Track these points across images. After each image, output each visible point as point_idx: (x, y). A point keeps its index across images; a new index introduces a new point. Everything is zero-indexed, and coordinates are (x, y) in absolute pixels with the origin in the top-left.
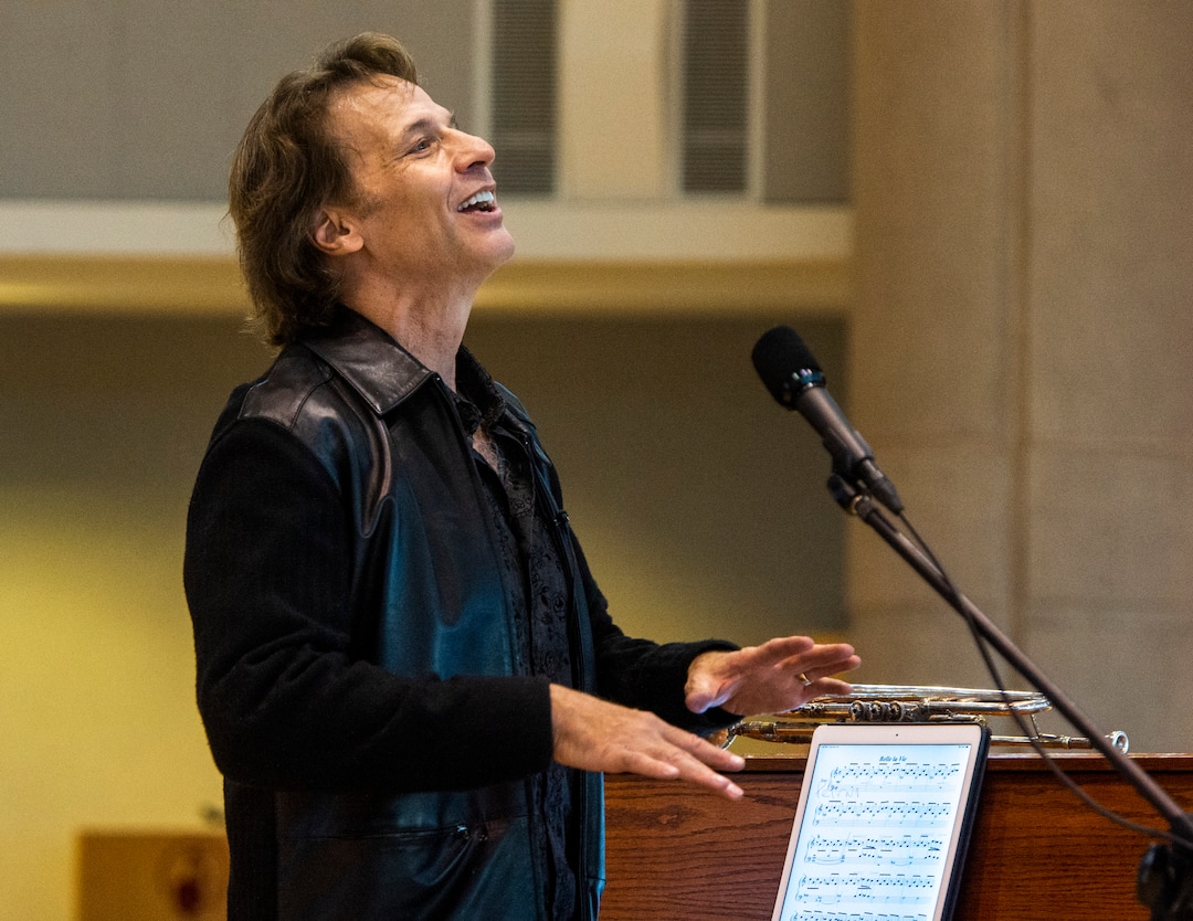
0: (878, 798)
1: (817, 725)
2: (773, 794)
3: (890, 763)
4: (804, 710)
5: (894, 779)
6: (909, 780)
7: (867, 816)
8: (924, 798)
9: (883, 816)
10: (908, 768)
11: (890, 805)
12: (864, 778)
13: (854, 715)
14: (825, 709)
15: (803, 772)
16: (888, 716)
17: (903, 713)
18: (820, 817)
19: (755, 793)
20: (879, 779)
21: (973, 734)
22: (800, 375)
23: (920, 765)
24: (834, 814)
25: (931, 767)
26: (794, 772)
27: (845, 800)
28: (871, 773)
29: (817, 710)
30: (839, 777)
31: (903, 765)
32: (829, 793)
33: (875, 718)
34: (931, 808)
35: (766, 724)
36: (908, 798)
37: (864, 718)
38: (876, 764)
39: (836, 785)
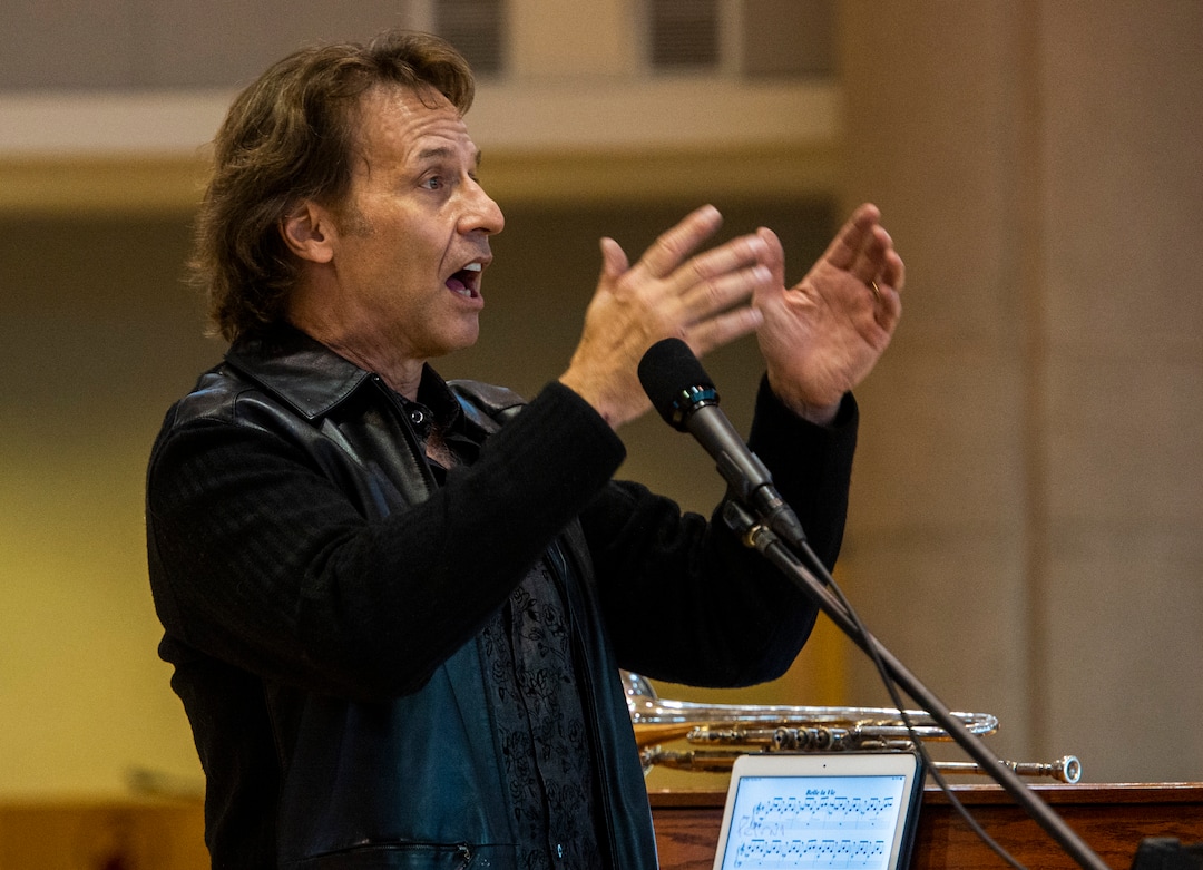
0: (805, 836)
1: (738, 754)
2: (691, 832)
3: (818, 798)
4: (723, 738)
5: (821, 815)
6: (838, 816)
7: (793, 856)
8: (856, 836)
9: (811, 855)
10: (837, 803)
11: (819, 843)
12: (789, 814)
13: (778, 743)
14: (747, 737)
15: (722, 808)
16: (816, 745)
17: (831, 740)
18: (741, 858)
19: (671, 831)
20: (806, 815)
21: (907, 764)
22: (691, 392)
23: (850, 799)
24: (757, 855)
25: (862, 801)
26: (713, 806)
27: (769, 838)
28: (797, 809)
29: (739, 738)
30: (762, 814)
31: (831, 799)
32: (752, 831)
33: (801, 746)
34: (863, 847)
35: (684, 752)
36: (838, 835)
37: (790, 746)
38: (802, 798)
39: (757, 821)
